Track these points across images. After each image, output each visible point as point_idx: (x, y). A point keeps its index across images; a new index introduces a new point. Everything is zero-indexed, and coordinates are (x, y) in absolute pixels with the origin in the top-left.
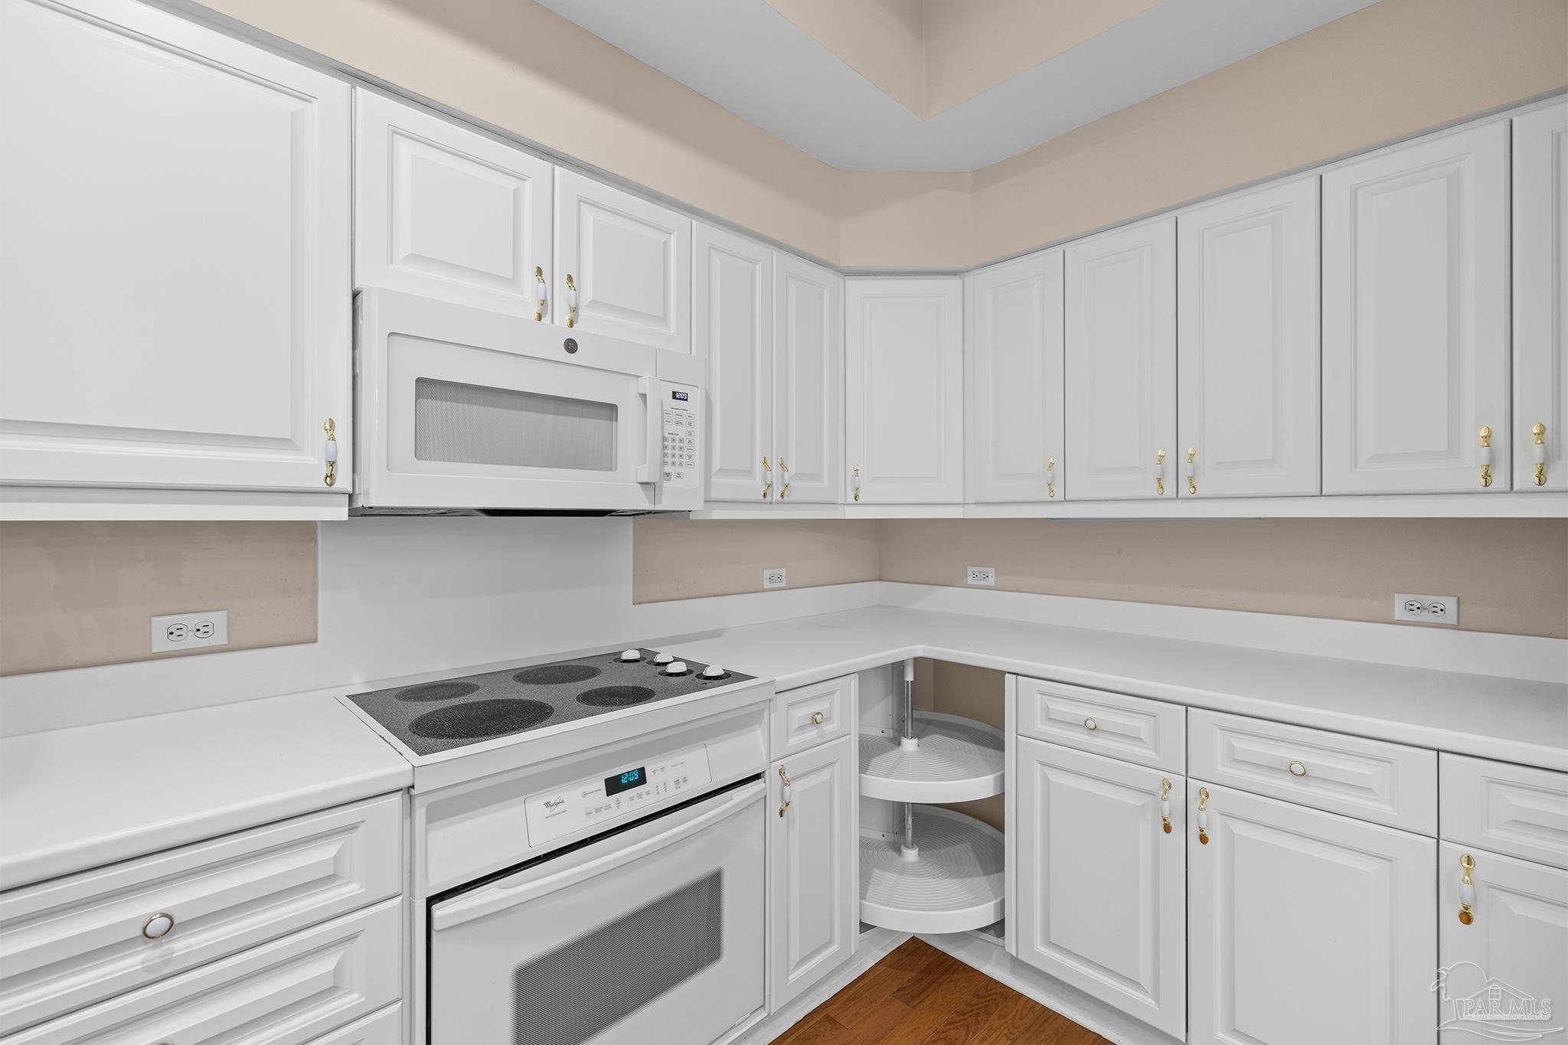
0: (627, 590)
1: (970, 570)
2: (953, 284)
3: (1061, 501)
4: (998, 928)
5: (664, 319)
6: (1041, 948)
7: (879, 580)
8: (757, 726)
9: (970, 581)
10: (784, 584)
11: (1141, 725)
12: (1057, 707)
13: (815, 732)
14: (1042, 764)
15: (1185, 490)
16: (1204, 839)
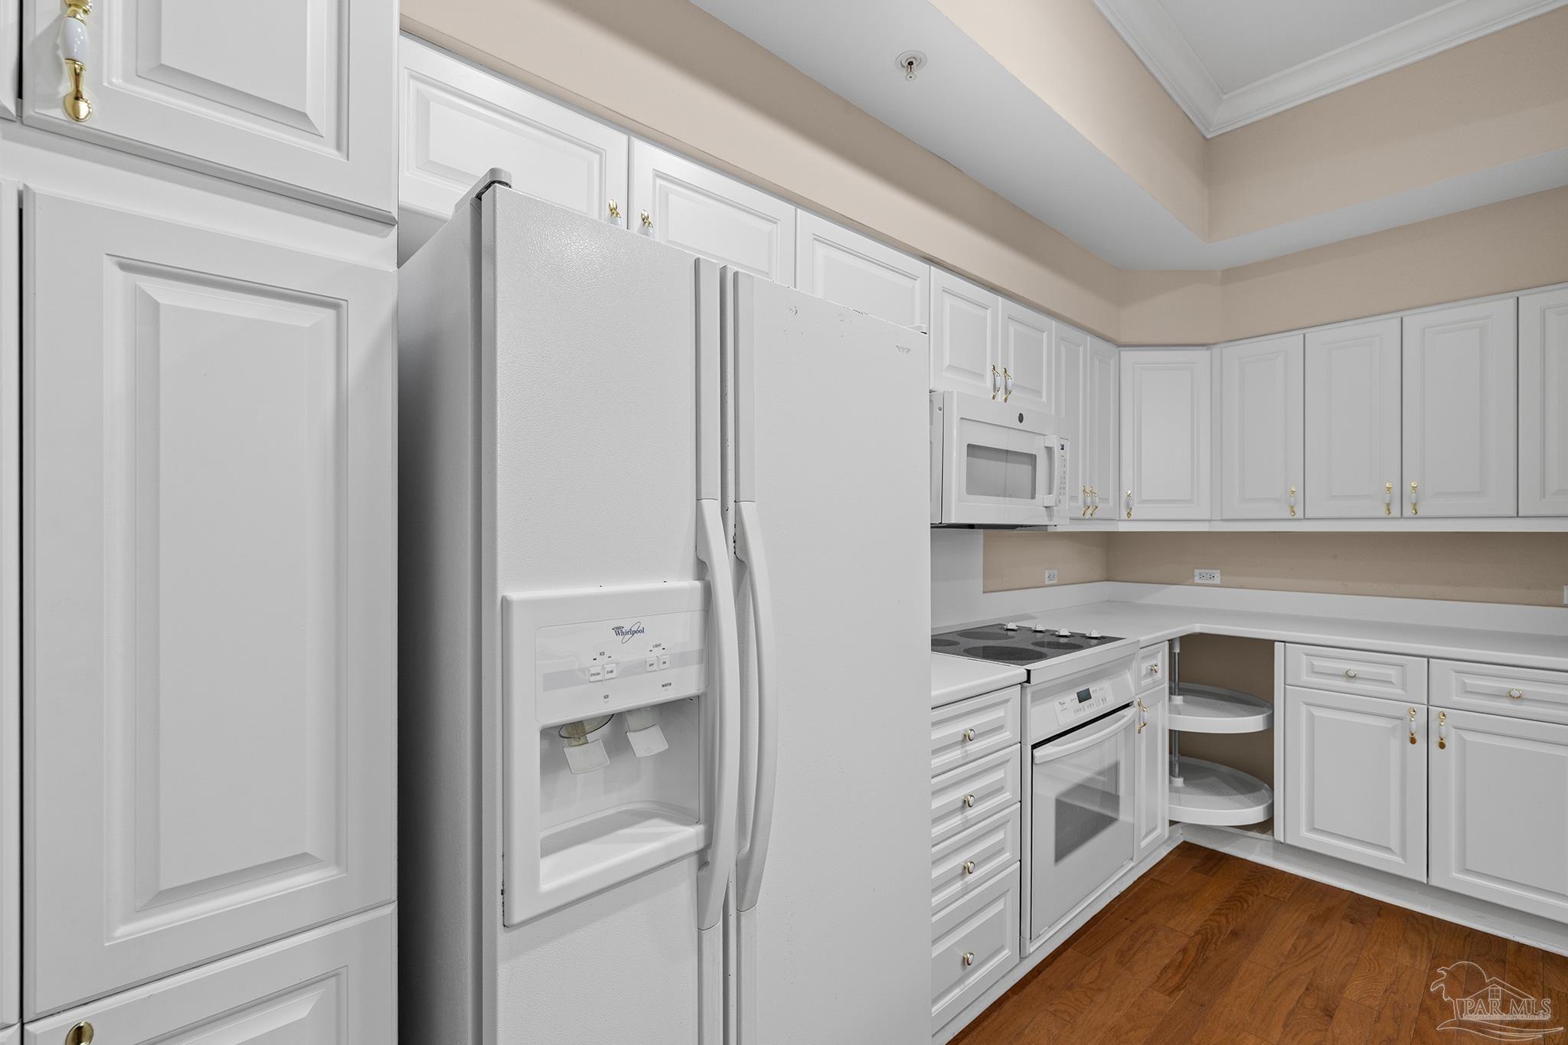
0: (979, 583)
1: (1197, 572)
2: (1202, 355)
3: (1301, 519)
4: (1266, 826)
5: (1039, 393)
6: (1305, 833)
7: (1108, 581)
8: (1127, 671)
9: (1197, 580)
10: (1055, 582)
11: (1392, 673)
12: (1319, 663)
13: (1151, 679)
14: (1307, 704)
15: (1408, 511)
16: (1442, 746)
